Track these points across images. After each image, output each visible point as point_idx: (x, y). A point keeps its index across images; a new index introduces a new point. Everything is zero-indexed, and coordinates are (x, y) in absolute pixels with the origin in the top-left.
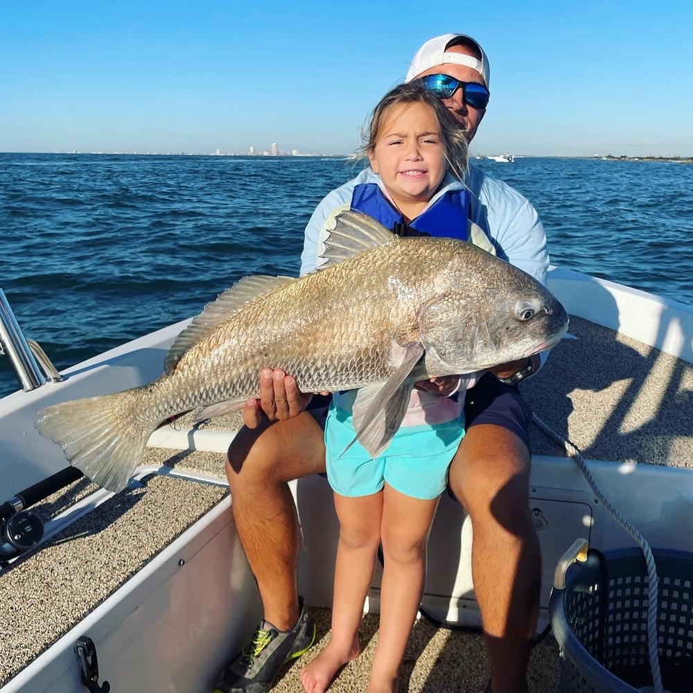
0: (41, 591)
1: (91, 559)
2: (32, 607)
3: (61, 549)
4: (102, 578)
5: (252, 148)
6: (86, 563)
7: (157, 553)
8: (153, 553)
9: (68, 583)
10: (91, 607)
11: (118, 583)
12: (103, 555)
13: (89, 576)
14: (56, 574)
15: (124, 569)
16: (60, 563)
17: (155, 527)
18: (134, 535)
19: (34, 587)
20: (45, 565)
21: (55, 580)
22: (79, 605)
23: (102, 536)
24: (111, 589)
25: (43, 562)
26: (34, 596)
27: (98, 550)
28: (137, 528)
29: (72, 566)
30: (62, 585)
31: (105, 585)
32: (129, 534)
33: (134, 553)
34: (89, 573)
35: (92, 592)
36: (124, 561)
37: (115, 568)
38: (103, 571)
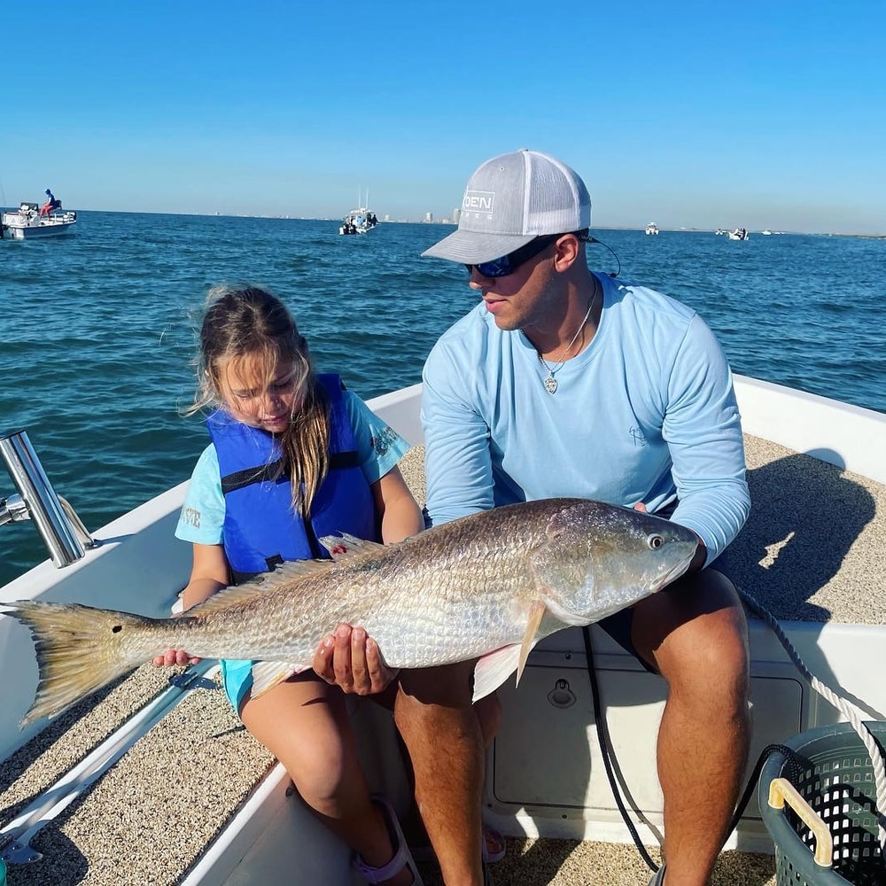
0: (113, 847)
1: (171, 796)
2: (106, 870)
3: (127, 784)
4: (193, 823)
5: (428, 215)
6: (166, 801)
7: (259, 781)
8: (254, 781)
9: (147, 833)
10: (187, 866)
11: (215, 828)
12: (187, 789)
13: (173, 821)
14: (128, 821)
15: (219, 808)
16: (130, 804)
17: (248, 745)
18: (221, 757)
19: (102, 841)
20: (110, 809)
21: (129, 830)
22: (169, 864)
23: (179, 761)
24: (208, 838)
25: (106, 804)
26: (104, 855)
27: (178, 782)
28: (223, 747)
29: (147, 807)
30: (139, 836)
31: (199, 833)
32: (214, 757)
33: (228, 784)
34: (172, 817)
35: (182, 844)
36: (217, 797)
37: (207, 807)
38: (191, 812)
